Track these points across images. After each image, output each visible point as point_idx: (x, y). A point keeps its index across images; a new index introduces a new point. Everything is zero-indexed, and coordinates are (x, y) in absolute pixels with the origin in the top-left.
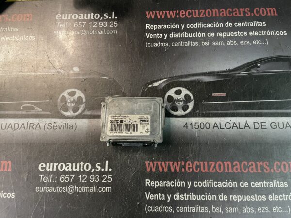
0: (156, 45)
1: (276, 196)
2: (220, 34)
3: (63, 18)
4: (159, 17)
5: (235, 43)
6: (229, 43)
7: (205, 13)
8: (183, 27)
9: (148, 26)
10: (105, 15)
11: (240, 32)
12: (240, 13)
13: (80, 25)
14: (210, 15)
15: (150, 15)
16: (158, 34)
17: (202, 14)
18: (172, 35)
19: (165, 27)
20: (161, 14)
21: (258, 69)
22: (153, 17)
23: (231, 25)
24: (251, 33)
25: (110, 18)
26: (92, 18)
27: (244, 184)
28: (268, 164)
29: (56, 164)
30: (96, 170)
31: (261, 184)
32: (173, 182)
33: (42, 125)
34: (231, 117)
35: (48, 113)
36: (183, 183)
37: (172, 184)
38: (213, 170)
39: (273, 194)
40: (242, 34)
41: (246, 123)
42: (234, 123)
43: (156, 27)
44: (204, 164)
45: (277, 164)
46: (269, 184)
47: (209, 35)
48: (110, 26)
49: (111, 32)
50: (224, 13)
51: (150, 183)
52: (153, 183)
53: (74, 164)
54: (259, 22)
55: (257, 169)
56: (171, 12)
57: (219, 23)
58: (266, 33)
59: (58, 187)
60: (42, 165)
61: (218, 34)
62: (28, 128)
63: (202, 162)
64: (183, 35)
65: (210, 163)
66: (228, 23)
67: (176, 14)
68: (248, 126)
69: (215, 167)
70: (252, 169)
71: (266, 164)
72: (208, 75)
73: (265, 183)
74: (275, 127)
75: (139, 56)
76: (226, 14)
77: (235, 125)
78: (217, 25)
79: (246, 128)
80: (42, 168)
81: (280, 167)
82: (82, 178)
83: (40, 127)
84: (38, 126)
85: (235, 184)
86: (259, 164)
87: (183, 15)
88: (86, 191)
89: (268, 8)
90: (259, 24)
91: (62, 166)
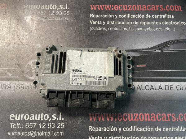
0: (97, 29)
1: (180, 137)
2: (142, 23)
3: (29, 8)
4: (99, 9)
5: (152, 29)
6: (148, 29)
7: (132, 7)
8: (116, 17)
9: (91, 15)
10: (60, 6)
11: (156, 22)
12: (156, 9)
13: (42, 13)
14: (135, 9)
15: (93, 7)
16: (98, 22)
17: (129, 8)
18: (109, 23)
19: (104, 16)
20: (101, 7)
21: (168, 48)
22: (95, 9)
23: (149, 16)
24: (163, 23)
25: (64, 9)
26: (51, 8)
27: (158, 129)
28: (175, 115)
29: (22, 115)
30: (52, 119)
31: (170, 129)
32: (109, 128)
33: (12, 86)
34: (150, 81)
35: (17, 77)
36: (116, 129)
37: (108, 129)
38: (137, 119)
39: (178, 136)
40: (157, 23)
41: (160, 86)
42: (152, 86)
43: (97, 16)
44: (130, 115)
45: (181, 115)
46: (175, 129)
47: (135, 23)
48: (64, 14)
49: (65, 19)
50: (145, 8)
51: (92, 129)
52: (94, 129)
53: (36, 115)
54: (169, 15)
55: (167, 119)
56: (108, 6)
57: (141, 15)
58: (174, 23)
59: (24, 132)
60: (12, 116)
61: (141, 23)
62: (2, 88)
63: (129, 114)
64: (116, 23)
65: (135, 114)
66: (148, 15)
67: (112, 7)
68: (161, 88)
69: (138, 117)
70: (164, 119)
71: (173, 115)
72: (133, 52)
73: (172, 128)
74: (180, 89)
75: (84, 36)
76: (147, 9)
77: (152, 88)
78: (140, 16)
79: (160, 89)
80: (12, 118)
81: (183, 117)
82: (42, 126)
83: (11, 87)
84: (10, 87)
85: (152, 129)
86: (169, 115)
87: (116, 8)
88: (45, 135)
89: (175, 5)
90: (169, 16)
91: (27, 116)
